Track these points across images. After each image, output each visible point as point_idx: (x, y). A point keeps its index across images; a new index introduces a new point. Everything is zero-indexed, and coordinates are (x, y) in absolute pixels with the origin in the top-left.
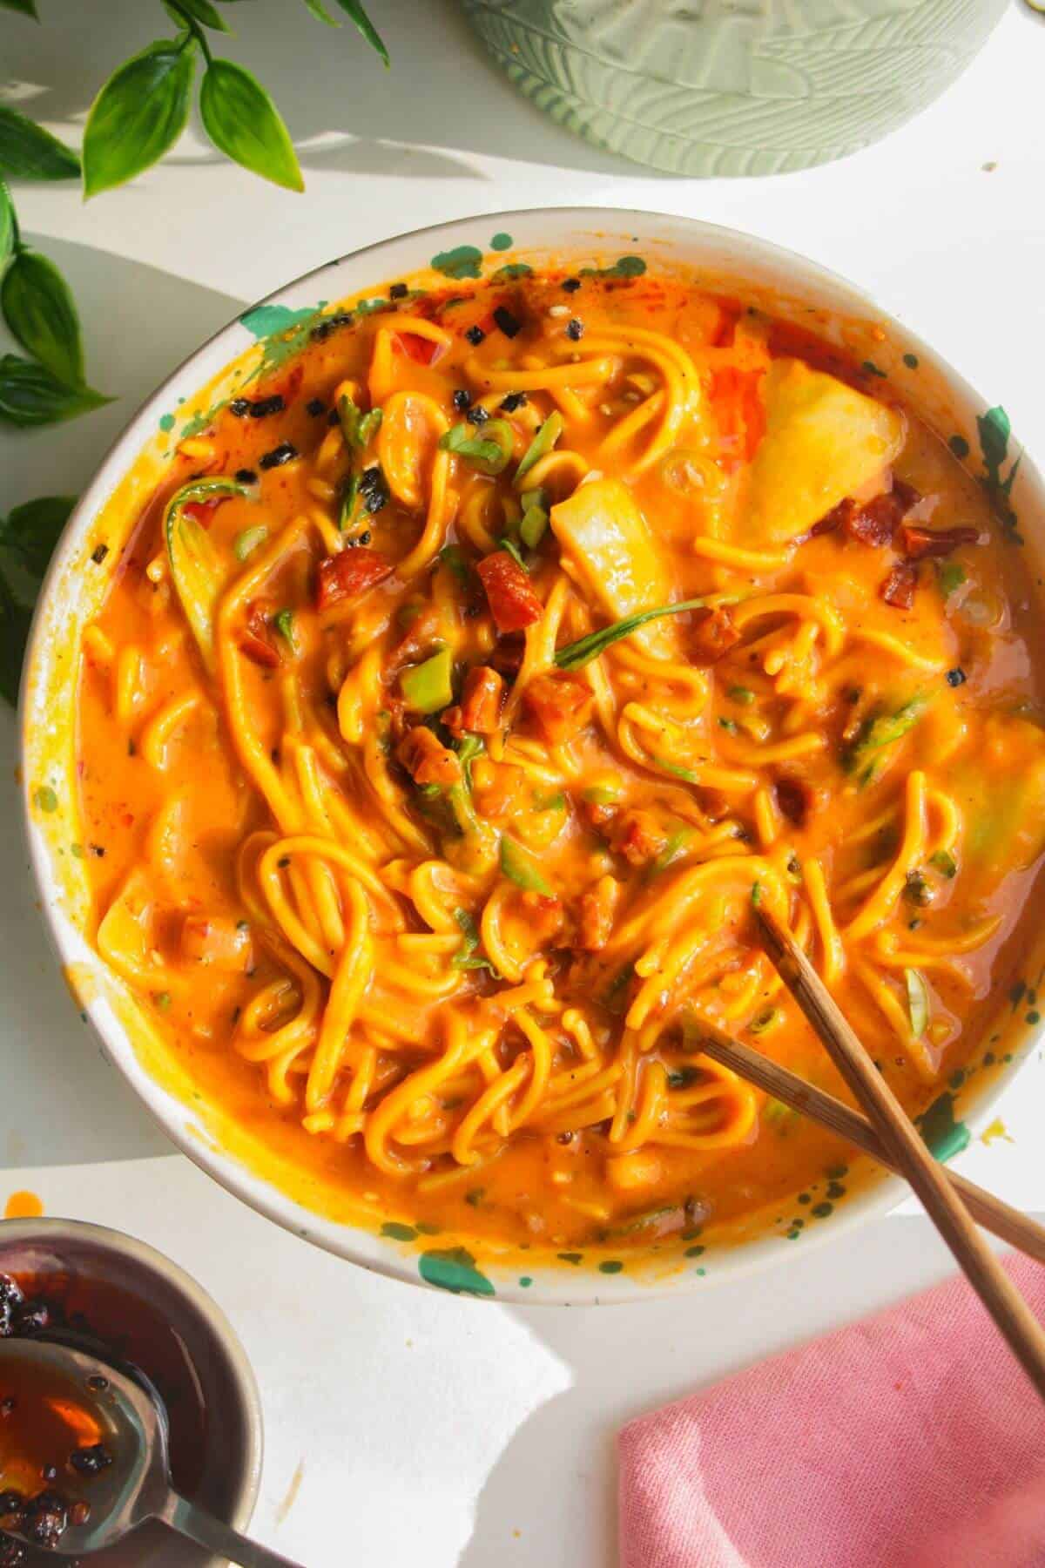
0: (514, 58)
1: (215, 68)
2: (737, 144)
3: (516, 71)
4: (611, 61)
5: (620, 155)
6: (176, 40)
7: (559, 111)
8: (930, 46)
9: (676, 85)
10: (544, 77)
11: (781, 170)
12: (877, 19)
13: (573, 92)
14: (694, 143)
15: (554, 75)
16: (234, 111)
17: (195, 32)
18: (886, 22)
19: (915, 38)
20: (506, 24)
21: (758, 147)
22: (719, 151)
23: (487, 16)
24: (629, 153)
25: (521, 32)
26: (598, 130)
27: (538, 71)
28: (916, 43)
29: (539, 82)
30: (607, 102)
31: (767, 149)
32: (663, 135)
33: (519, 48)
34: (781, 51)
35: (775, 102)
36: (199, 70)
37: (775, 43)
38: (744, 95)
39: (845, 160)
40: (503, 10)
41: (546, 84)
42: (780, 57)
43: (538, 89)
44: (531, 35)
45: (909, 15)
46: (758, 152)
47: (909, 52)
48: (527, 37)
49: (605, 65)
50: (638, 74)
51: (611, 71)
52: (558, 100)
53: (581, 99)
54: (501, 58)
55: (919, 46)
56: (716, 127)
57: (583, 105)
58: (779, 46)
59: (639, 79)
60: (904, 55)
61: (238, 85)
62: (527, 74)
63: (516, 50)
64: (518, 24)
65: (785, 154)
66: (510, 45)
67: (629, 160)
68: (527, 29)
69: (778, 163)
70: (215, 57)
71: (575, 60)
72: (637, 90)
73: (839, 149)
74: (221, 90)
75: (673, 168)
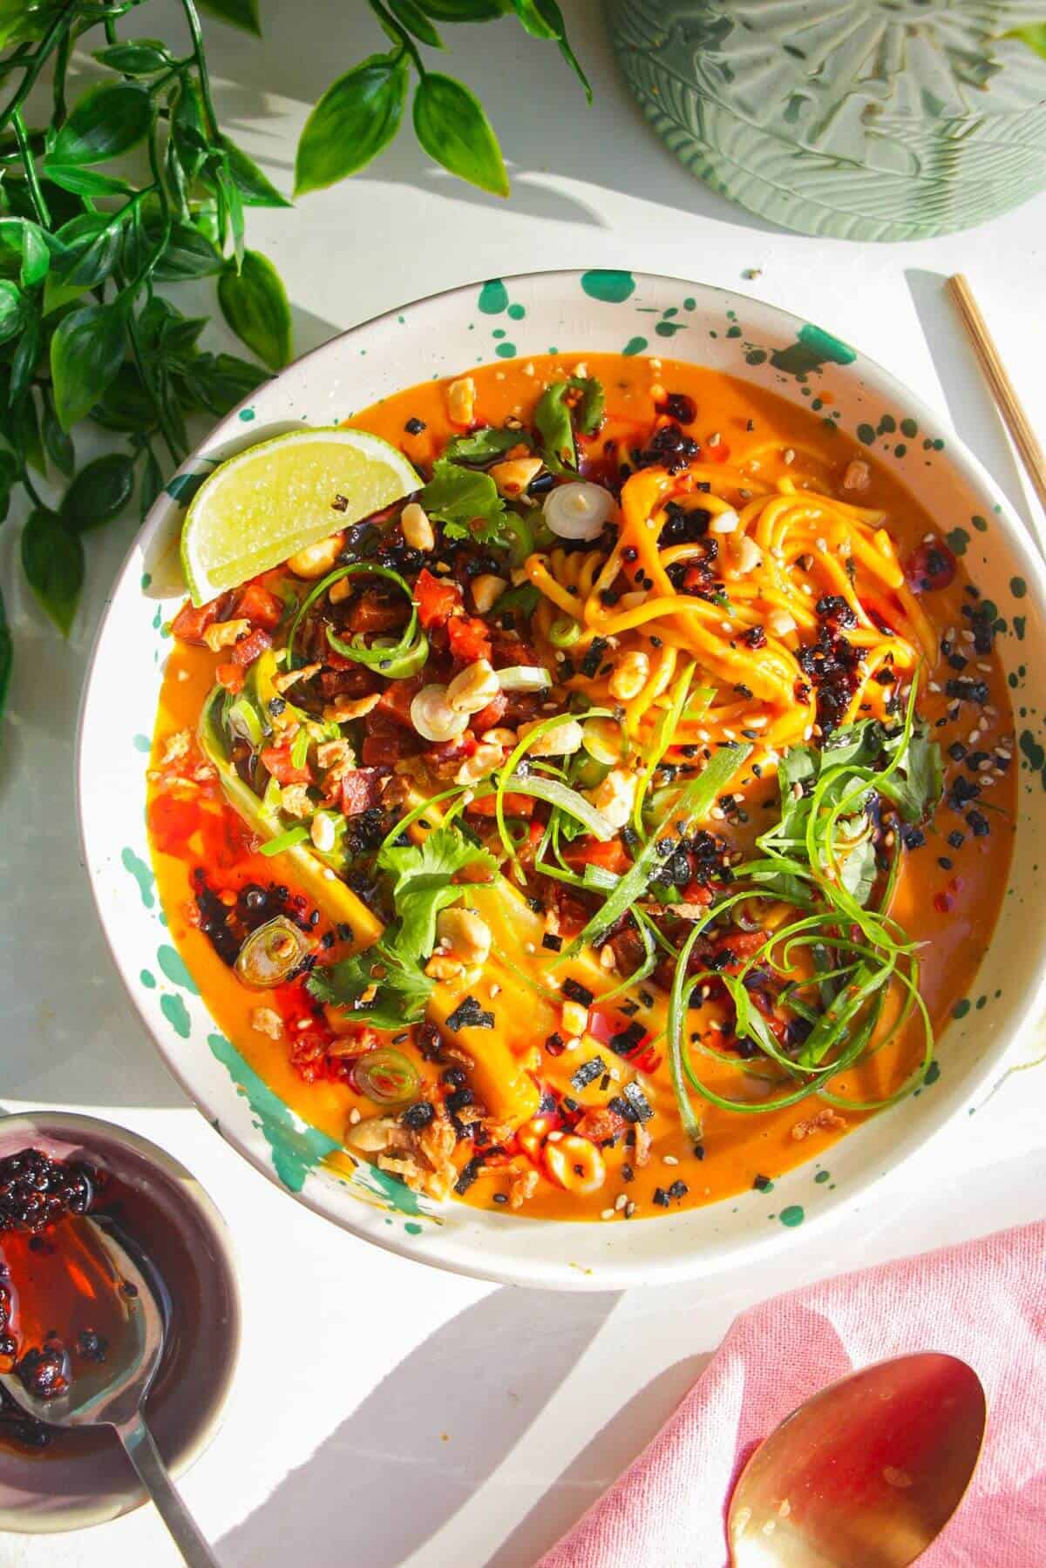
0: (652, 97)
1: (429, 81)
2: (843, 209)
3: (653, 111)
4: (740, 114)
5: (736, 201)
6: (391, 54)
7: (686, 154)
8: (1033, 147)
9: (796, 144)
10: (678, 120)
11: (880, 239)
12: (992, 114)
13: (702, 138)
14: (805, 202)
15: (687, 119)
16: (448, 121)
17: (409, 47)
18: (998, 118)
19: (1021, 138)
20: (652, 67)
21: (864, 214)
22: (826, 212)
23: (634, 57)
24: (744, 200)
25: (664, 76)
26: (721, 176)
27: (673, 113)
28: (1022, 142)
29: (673, 124)
30: (731, 152)
31: (873, 218)
32: (777, 189)
33: (660, 90)
34: (898, 131)
35: (884, 176)
36: (413, 81)
37: (894, 122)
38: (858, 165)
39: (941, 239)
40: (651, 54)
41: (679, 128)
42: (897, 135)
43: (670, 131)
44: (673, 81)
45: (1021, 115)
46: (861, 219)
47: (1014, 150)
48: (669, 83)
49: (736, 118)
50: (763, 130)
51: (739, 125)
52: (687, 143)
53: (708, 145)
54: (641, 97)
55: (1024, 146)
56: (828, 190)
57: (711, 150)
58: (898, 126)
59: (766, 136)
60: (1010, 151)
61: (451, 96)
62: (663, 115)
63: (656, 91)
64: (662, 68)
65: (887, 224)
66: (652, 86)
67: (745, 209)
68: (670, 74)
69: (878, 232)
70: (428, 70)
71: (709, 110)
72: (763, 144)
73: (935, 229)
74: (435, 100)
75: (782, 222)
